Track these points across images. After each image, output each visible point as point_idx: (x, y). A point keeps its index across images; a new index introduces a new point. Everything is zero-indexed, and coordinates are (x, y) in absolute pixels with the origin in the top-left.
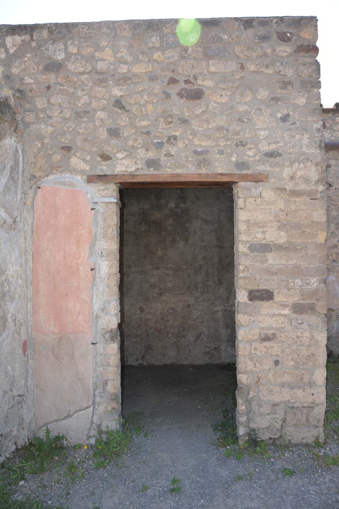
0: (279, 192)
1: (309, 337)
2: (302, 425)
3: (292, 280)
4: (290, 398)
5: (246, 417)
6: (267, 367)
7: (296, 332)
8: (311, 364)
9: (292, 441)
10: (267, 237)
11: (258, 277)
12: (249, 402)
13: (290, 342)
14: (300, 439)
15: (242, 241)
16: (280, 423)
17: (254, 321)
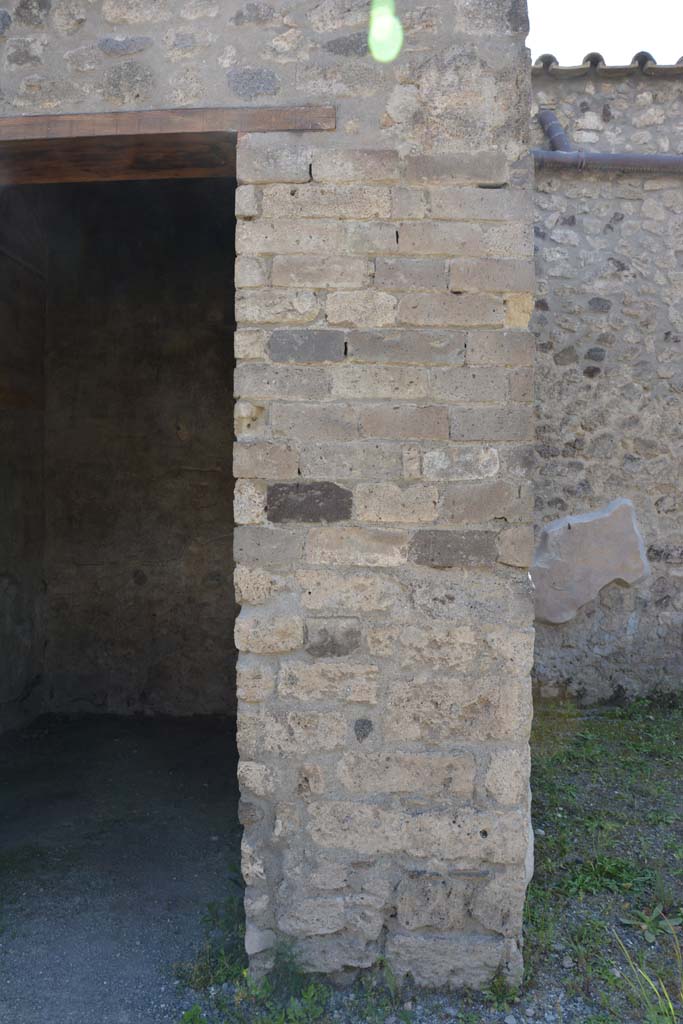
0: (371, 163)
1: (473, 646)
2: (452, 929)
3: (413, 453)
4: (407, 844)
5: (265, 897)
6: (331, 743)
7: (428, 629)
8: (477, 735)
9: (418, 980)
10: (329, 308)
11: (298, 443)
12: (274, 851)
13: (407, 661)
14: (441, 971)
15: (247, 323)
16: (378, 922)
17: (287, 589)
